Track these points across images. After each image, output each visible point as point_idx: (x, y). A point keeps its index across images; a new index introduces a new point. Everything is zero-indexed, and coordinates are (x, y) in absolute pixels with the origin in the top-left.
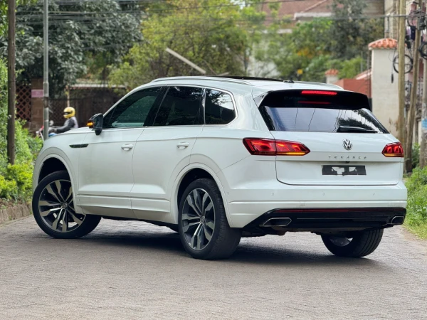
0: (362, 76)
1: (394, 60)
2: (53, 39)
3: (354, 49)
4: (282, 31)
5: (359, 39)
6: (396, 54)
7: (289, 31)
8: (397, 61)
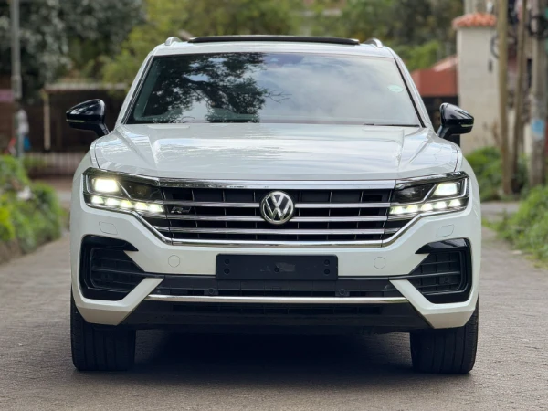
0: (443, 66)
1: (493, 43)
2: (24, 20)
3: (425, 32)
4: (327, 12)
5: (432, 20)
6: (494, 33)
7: (337, 12)
8: (497, 42)
